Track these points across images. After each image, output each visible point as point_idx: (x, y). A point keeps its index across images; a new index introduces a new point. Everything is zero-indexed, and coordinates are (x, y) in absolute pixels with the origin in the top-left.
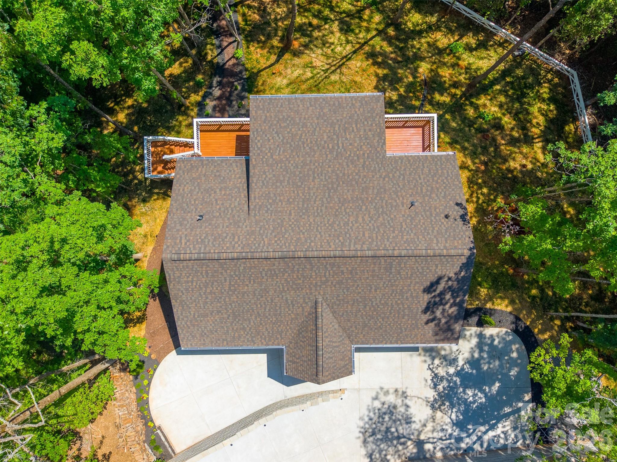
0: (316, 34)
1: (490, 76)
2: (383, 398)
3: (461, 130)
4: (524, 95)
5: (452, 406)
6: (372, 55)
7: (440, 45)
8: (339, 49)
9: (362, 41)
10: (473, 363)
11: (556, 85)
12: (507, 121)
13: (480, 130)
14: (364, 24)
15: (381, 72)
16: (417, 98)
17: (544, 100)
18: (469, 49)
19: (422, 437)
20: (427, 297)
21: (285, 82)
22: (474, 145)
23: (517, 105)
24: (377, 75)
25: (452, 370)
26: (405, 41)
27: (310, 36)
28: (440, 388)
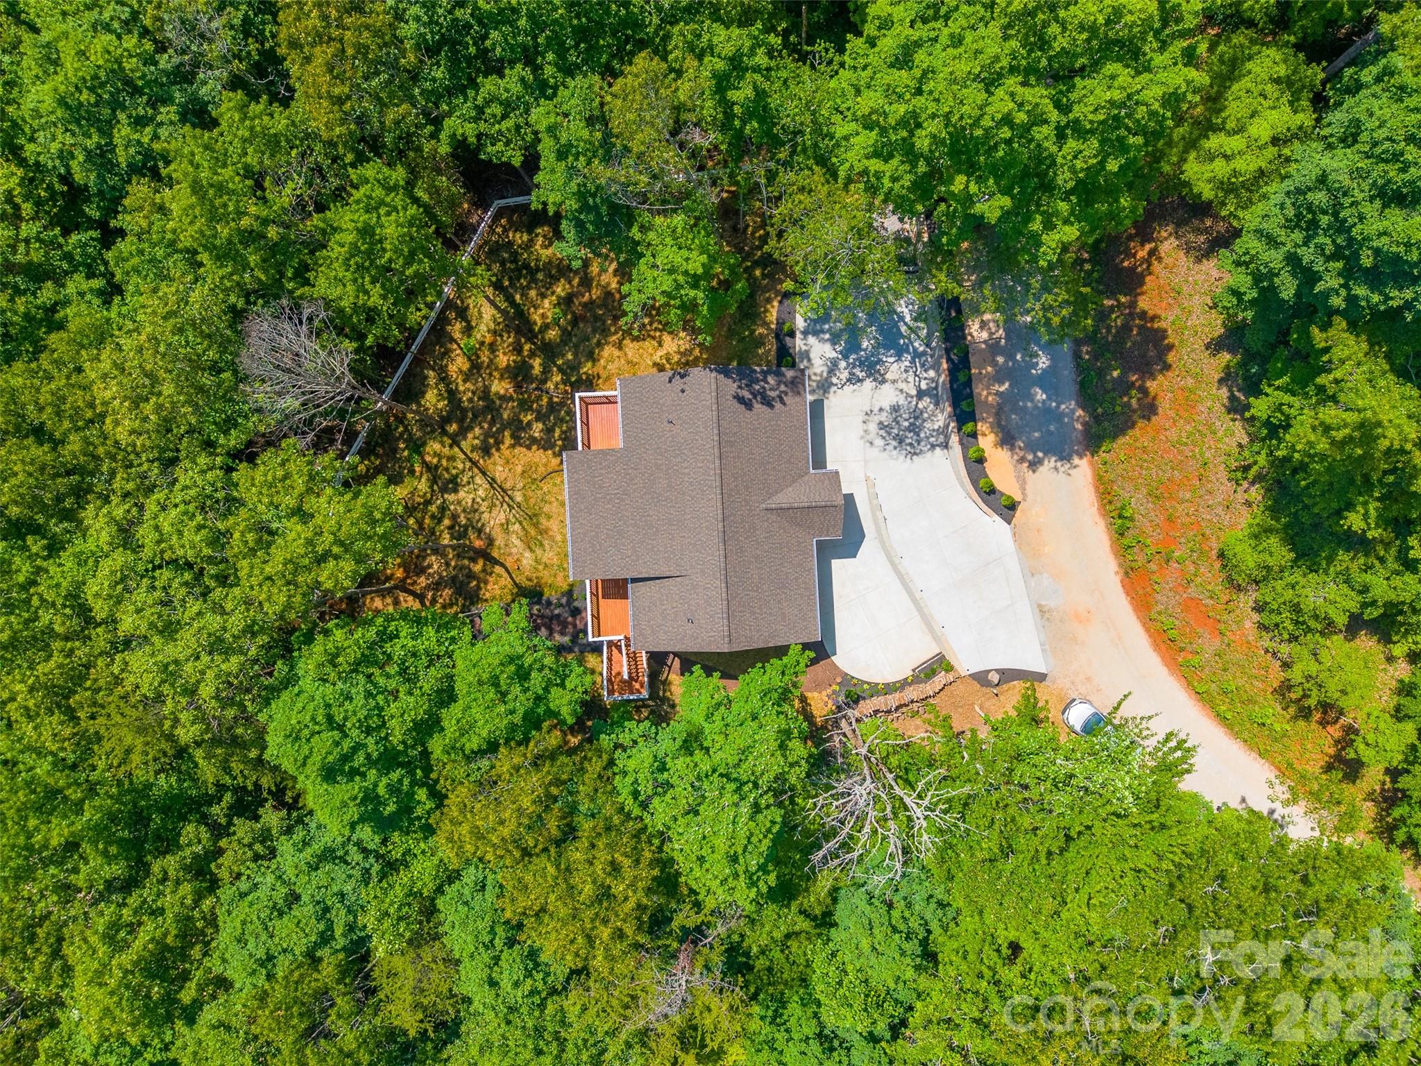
0: (463, 520)
1: (504, 305)
2: (872, 436)
3: (576, 346)
4: (526, 266)
5: (880, 361)
6: (486, 450)
7: (466, 367)
8: (481, 492)
9: (468, 464)
10: (834, 340)
11: (510, 221)
12: (561, 289)
13: (575, 321)
14: (444, 462)
15: (508, 441)
16: (539, 398)
17: (531, 240)
18: (468, 330)
19: (914, 392)
20: (757, 406)
21: (527, 554)
22: (594, 331)
23: (540, 276)
24: (513, 446)
25: (843, 364)
26: (464, 411)
27: (466, 527)
28: (861, 375)
